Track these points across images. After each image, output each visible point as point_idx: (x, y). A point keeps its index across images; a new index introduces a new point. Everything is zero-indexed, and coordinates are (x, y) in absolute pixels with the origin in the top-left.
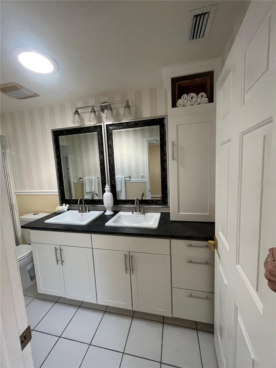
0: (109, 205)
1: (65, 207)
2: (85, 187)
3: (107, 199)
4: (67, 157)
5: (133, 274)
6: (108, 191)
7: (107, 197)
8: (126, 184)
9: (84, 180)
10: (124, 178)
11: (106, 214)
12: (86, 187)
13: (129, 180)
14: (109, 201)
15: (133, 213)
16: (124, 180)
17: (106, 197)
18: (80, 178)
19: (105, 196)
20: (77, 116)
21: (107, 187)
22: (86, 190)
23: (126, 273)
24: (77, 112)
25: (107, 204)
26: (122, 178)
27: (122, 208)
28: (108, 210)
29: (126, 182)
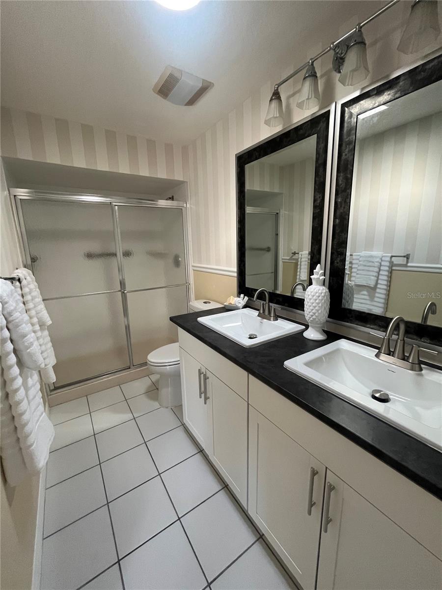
0: (314, 317)
1: (242, 300)
2: (300, 269)
3: (311, 301)
4: (277, 213)
5: (326, 531)
6: (318, 284)
7: (313, 296)
8: (391, 273)
9: (300, 256)
10: (388, 259)
11: (306, 334)
12: (302, 270)
13: (405, 263)
14: (317, 308)
15: (377, 356)
16: (388, 264)
17: (310, 297)
18: (294, 253)
19: (309, 293)
20: (274, 104)
21: (317, 273)
22: (300, 276)
23: (310, 513)
24: (276, 95)
25: (311, 314)
26: (383, 259)
27: (352, 331)
28: (313, 327)
29: (394, 268)
